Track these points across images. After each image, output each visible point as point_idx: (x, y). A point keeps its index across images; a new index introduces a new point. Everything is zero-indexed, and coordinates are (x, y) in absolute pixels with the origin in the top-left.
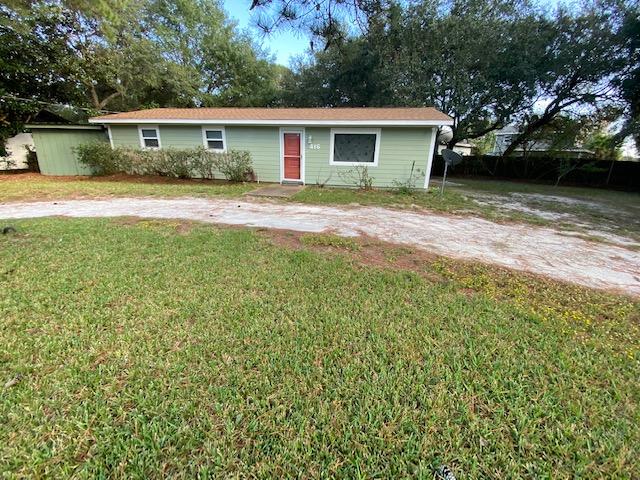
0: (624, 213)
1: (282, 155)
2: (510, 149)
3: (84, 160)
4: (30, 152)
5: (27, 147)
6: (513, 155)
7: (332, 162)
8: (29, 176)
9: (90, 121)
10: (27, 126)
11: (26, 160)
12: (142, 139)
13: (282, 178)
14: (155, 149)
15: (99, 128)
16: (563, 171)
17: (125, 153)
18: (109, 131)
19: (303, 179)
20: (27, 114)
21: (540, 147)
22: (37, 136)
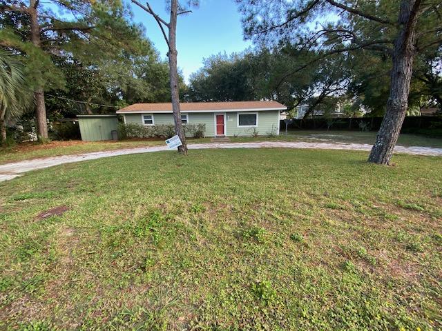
0: (350, 137)
1: (215, 124)
2: (306, 115)
6: (308, 118)
7: (238, 126)
12: (143, 120)
13: (216, 135)
14: (151, 125)
16: (329, 124)
18: (124, 117)
19: (225, 134)
21: (320, 113)
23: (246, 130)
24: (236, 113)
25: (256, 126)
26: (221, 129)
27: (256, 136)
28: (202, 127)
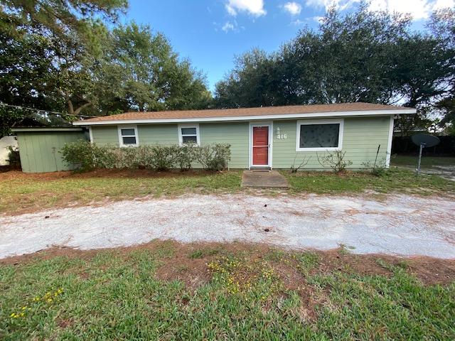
1: (251, 146)
3: (68, 159)
4: (12, 151)
5: (10, 148)
7: (298, 149)
8: (12, 175)
9: (74, 124)
10: (13, 130)
11: (8, 159)
12: (121, 137)
13: (251, 165)
14: (133, 145)
15: (81, 130)
17: (110, 151)
18: (91, 131)
19: (270, 164)
20: (13, 120)
22: (21, 138)
23: (317, 157)
24: (294, 121)
25: (340, 148)
26: (261, 154)
27: (342, 170)
28: (224, 150)
